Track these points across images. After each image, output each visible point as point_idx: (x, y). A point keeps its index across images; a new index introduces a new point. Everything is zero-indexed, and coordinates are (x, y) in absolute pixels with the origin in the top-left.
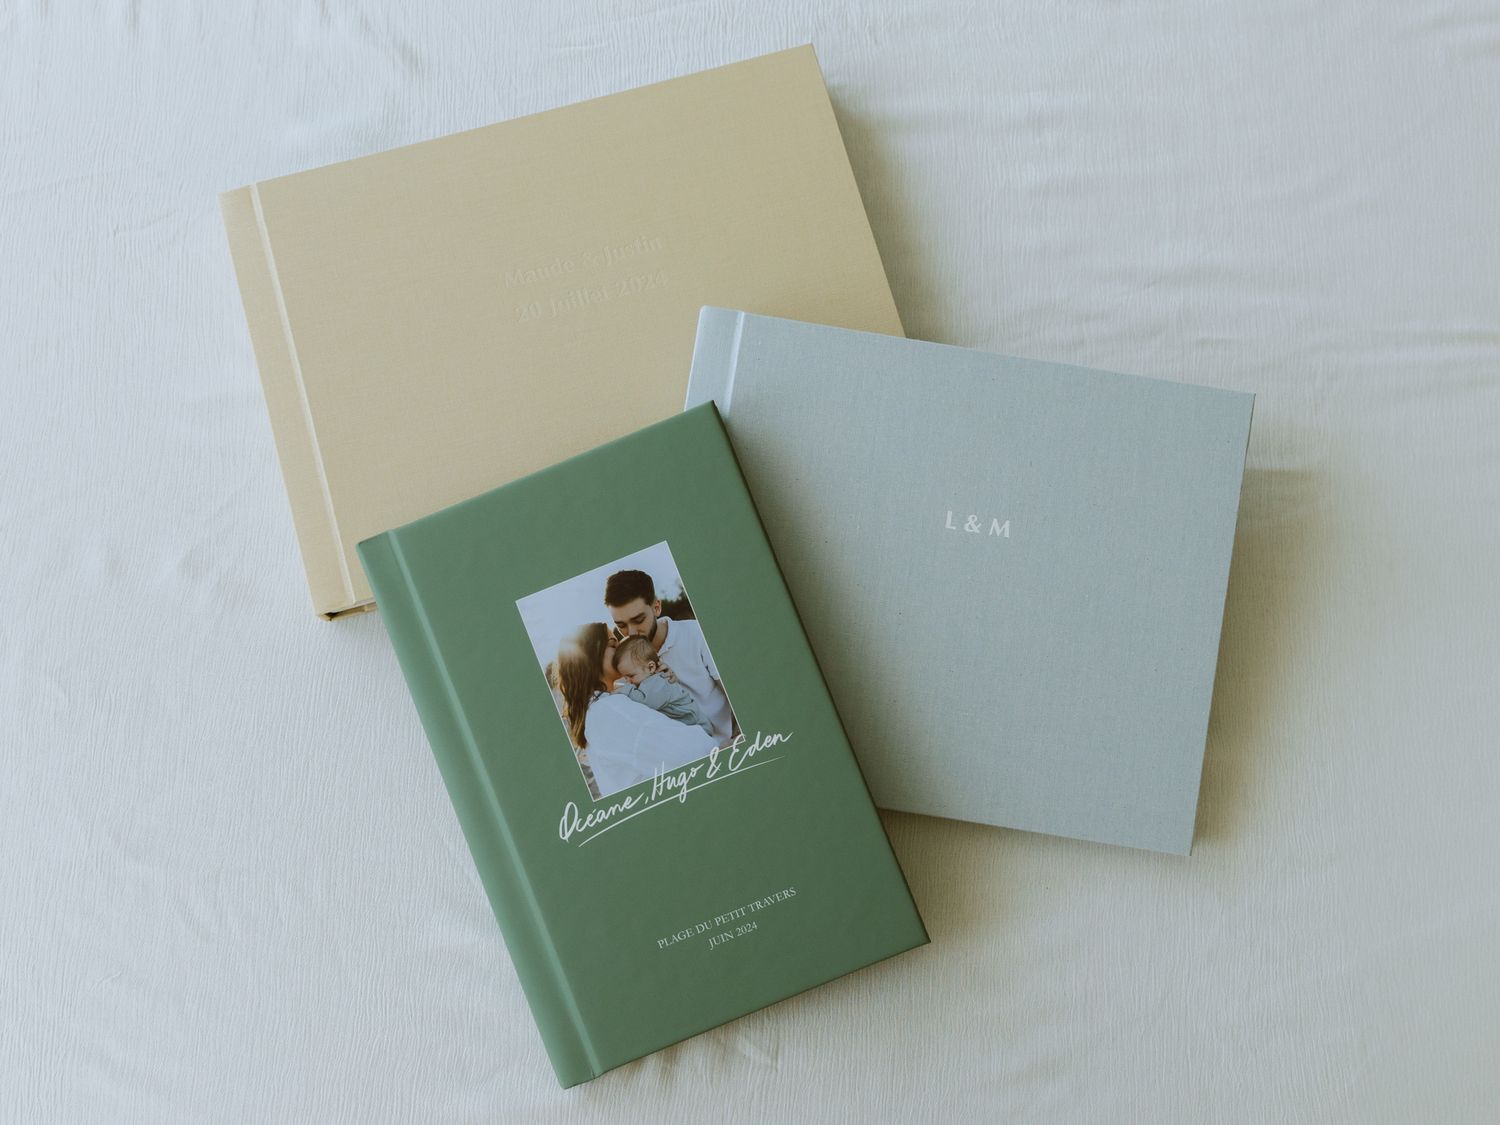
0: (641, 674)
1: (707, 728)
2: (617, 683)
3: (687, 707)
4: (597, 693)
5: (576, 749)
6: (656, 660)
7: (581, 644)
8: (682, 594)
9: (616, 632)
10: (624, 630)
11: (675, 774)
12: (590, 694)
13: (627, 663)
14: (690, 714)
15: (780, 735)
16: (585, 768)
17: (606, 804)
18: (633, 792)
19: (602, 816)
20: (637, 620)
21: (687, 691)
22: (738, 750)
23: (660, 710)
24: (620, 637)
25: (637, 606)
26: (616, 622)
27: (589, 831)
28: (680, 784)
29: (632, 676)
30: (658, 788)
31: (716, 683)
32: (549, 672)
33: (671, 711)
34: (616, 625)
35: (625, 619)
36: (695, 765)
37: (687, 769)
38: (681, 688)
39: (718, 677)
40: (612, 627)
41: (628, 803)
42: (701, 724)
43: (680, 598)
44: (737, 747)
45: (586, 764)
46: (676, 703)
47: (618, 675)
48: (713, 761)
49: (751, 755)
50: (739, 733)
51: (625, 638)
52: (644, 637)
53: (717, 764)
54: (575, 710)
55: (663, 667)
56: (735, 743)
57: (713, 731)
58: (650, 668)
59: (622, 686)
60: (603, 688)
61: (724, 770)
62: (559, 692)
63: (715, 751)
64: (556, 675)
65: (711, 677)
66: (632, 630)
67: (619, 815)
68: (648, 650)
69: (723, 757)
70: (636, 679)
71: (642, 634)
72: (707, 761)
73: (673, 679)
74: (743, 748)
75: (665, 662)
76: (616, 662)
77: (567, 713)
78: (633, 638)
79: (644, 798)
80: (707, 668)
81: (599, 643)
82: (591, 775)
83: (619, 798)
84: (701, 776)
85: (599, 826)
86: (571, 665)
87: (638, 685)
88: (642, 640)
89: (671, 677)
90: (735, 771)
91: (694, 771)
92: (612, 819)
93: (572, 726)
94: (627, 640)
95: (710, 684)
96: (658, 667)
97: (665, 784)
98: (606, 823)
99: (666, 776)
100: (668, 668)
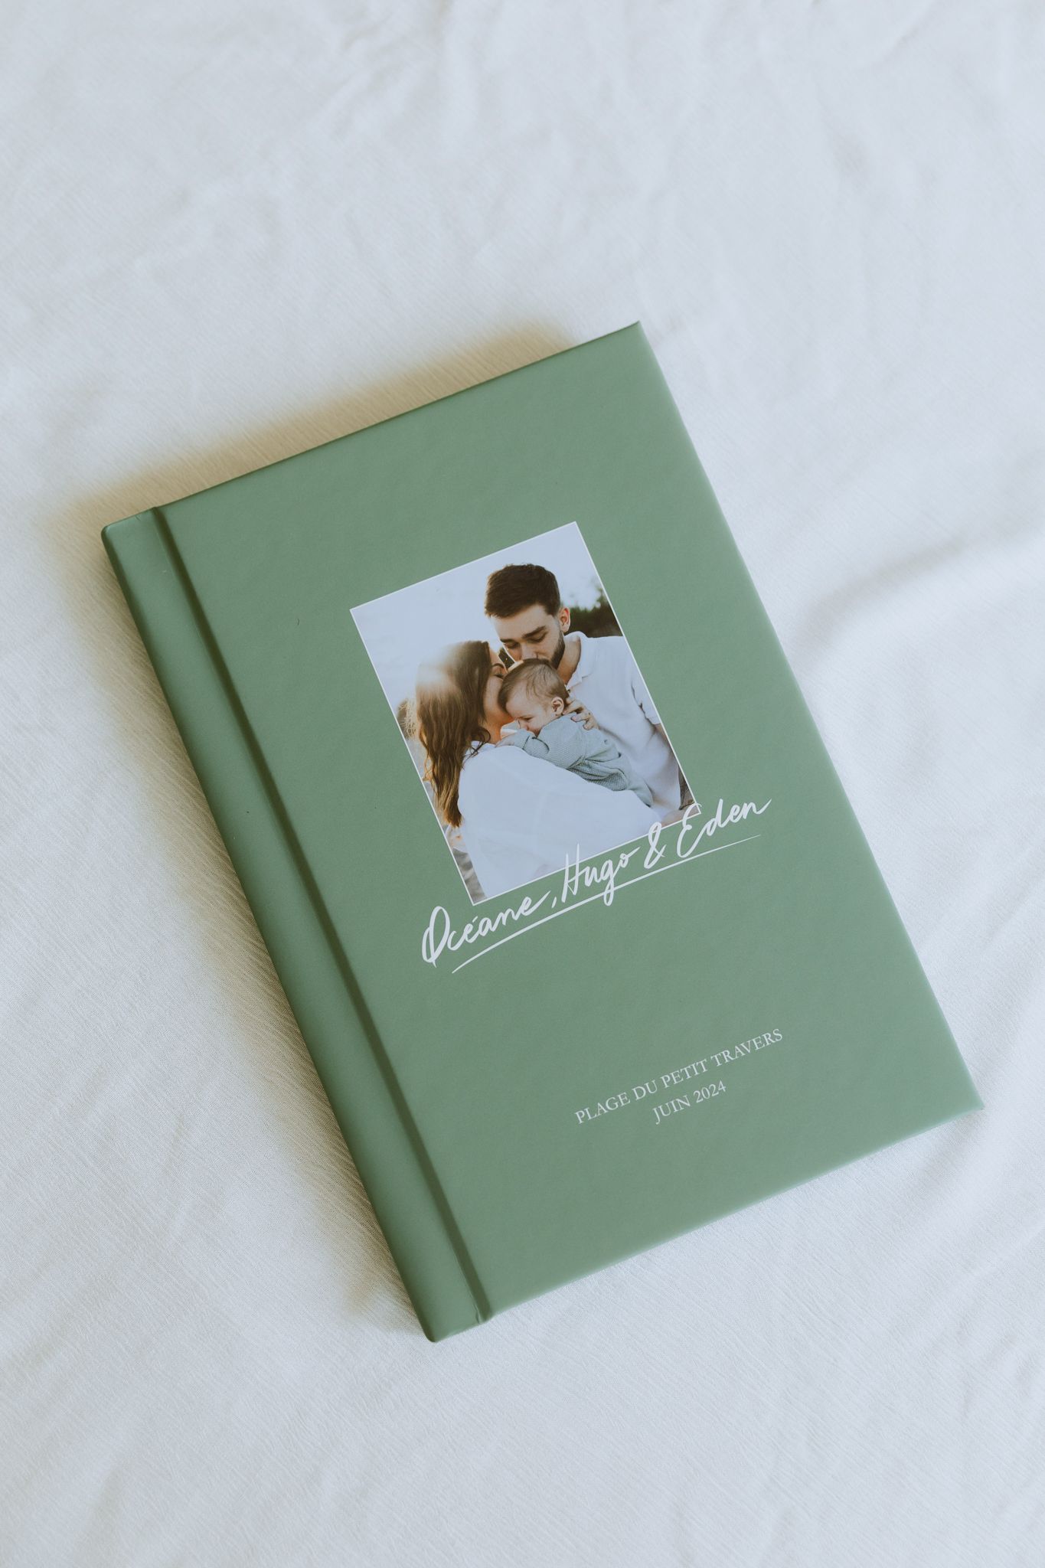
0: (541, 716)
1: (642, 794)
2: (506, 730)
3: (612, 764)
4: (475, 744)
5: (445, 828)
6: (565, 695)
7: (450, 672)
8: (601, 600)
9: (503, 655)
10: (515, 652)
11: (597, 863)
12: (464, 745)
13: (519, 700)
14: (617, 774)
15: (752, 804)
16: (460, 855)
17: (492, 909)
19: (488, 926)
20: (535, 637)
21: (611, 740)
22: (689, 827)
23: (572, 768)
24: (509, 663)
25: (533, 616)
26: (504, 641)
27: (467, 950)
28: (603, 878)
29: (527, 719)
30: (572, 885)
31: (655, 729)
32: (403, 714)
33: (587, 770)
34: (502, 645)
35: (516, 635)
36: (626, 849)
37: (614, 856)
38: (602, 735)
39: (658, 720)
40: (496, 647)
41: (526, 908)
42: (633, 789)
43: (598, 605)
44: (688, 822)
45: (461, 850)
46: (595, 759)
47: (508, 718)
48: (653, 844)
49: (710, 834)
50: (691, 802)
51: (516, 664)
52: (545, 662)
53: (659, 847)
54: (442, 771)
55: (574, 706)
56: (686, 818)
57: (653, 799)
58: (556, 707)
59: (514, 734)
60: (483, 736)
61: (670, 856)
62: (418, 743)
63: (656, 829)
65: (646, 718)
66: (528, 651)
67: (512, 926)
68: (552, 680)
69: (668, 837)
70: (534, 724)
71: (541, 657)
73: (589, 724)
74: (697, 823)
75: (576, 698)
76: (503, 699)
77: (430, 774)
78: (528, 663)
79: (549, 900)
80: (641, 706)
81: (477, 672)
82: (468, 866)
83: (511, 900)
84: (636, 865)
85: (482, 942)
86: (435, 704)
87: (537, 733)
88: (539, 667)
89: (587, 721)
90: (687, 857)
91: (625, 858)
92: (502, 931)
93: (439, 793)
94: (520, 668)
95: (648, 730)
96: (566, 705)
97: (582, 878)
98: (492, 937)
99: (582, 866)
100: (583, 707)
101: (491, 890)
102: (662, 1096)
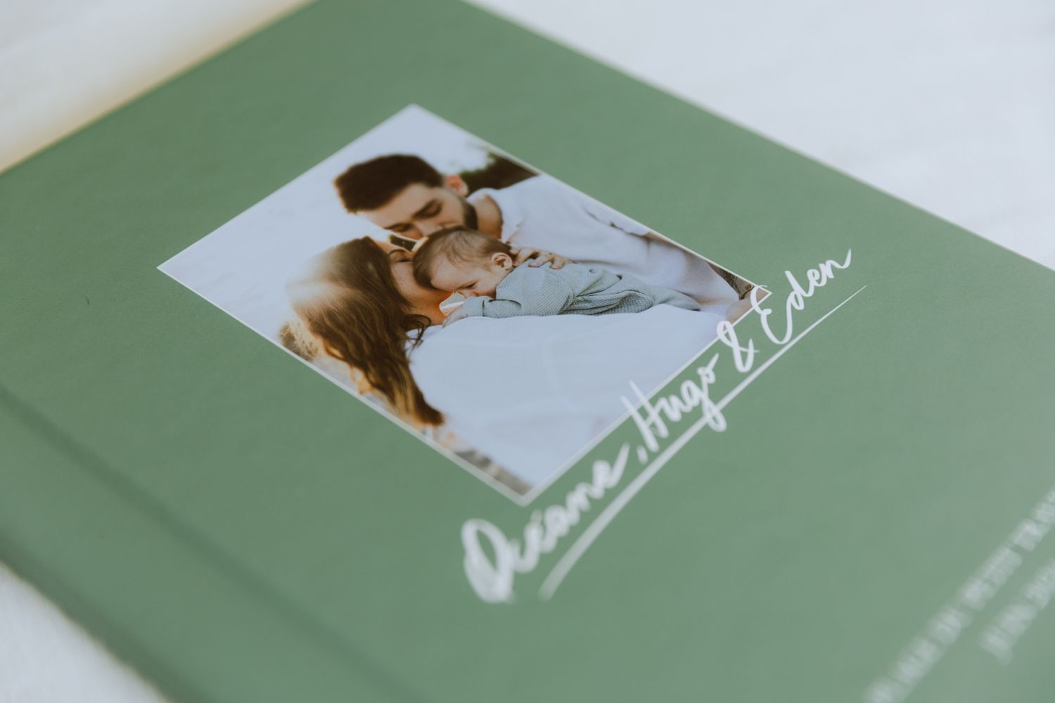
0: (487, 277)
1: (680, 303)
2: (445, 306)
3: (614, 289)
4: (413, 333)
5: (424, 433)
6: (506, 249)
7: (333, 279)
8: (492, 155)
9: (395, 240)
10: (411, 233)
11: (672, 389)
12: (398, 341)
13: (444, 272)
14: (630, 296)
15: (829, 262)
16: (468, 456)
17: (556, 494)
18: (606, 451)
19: (560, 520)
20: (430, 211)
21: (599, 269)
22: (769, 311)
23: (567, 310)
24: (410, 245)
25: (414, 197)
26: (392, 228)
27: (548, 561)
28: (695, 402)
29: (470, 286)
30: (653, 426)
31: (648, 239)
32: (289, 340)
33: (588, 305)
34: (390, 233)
35: (403, 218)
36: (703, 361)
37: (691, 374)
38: (584, 268)
39: (645, 229)
40: (382, 237)
41: (604, 476)
42: (664, 302)
43: (491, 161)
44: (762, 307)
45: (464, 447)
46: (590, 291)
47: (443, 294)
48: (734, 344)
49: (801, 307)
50: (749, 288)
51: (419, 244)
52: (458, 229)
53: (743, 343)
54: (383, 376)
55: (525, 253)
56: (755, 305)
57: (697, 303)
58: (501, 263)
59: (461, 305)
60: (422, 323)
61: (765, 349)
62: (329, 360)
63: (725, 330)
64: (306, 337)
65: (633, 234)
66: (428, 227)
67: (597, 506)
68: (478, 242)
69: (748, 331)
70: (482, 287)
71: (448, 226)
72: (721, 349)
73: (557, 263)
74: (777, 304)
75: (523, 246)
76: (423, 279)
77: (366, 385)
78: (433, 238)
79: (633, 456)
80: (613, 225)
81: (371, 267)
82: (485, 463)
83: (580, 473)
84: (727, 376)
85: (565, 543)
86: (330, 314)
87: (493, 295)
88: (452, 236)
89: (552, 261)
90: (789, 340)
91: (708, 374)
92: (587, 518)
93: (392, 400)
94: (427, 246)
95: (639, 245)
96: (514, 257)
97: (662, 414)
98: (575, 532)
99: (653, 401)
100: (537, 251)
101: (541, 477)
102: (984, 617)
